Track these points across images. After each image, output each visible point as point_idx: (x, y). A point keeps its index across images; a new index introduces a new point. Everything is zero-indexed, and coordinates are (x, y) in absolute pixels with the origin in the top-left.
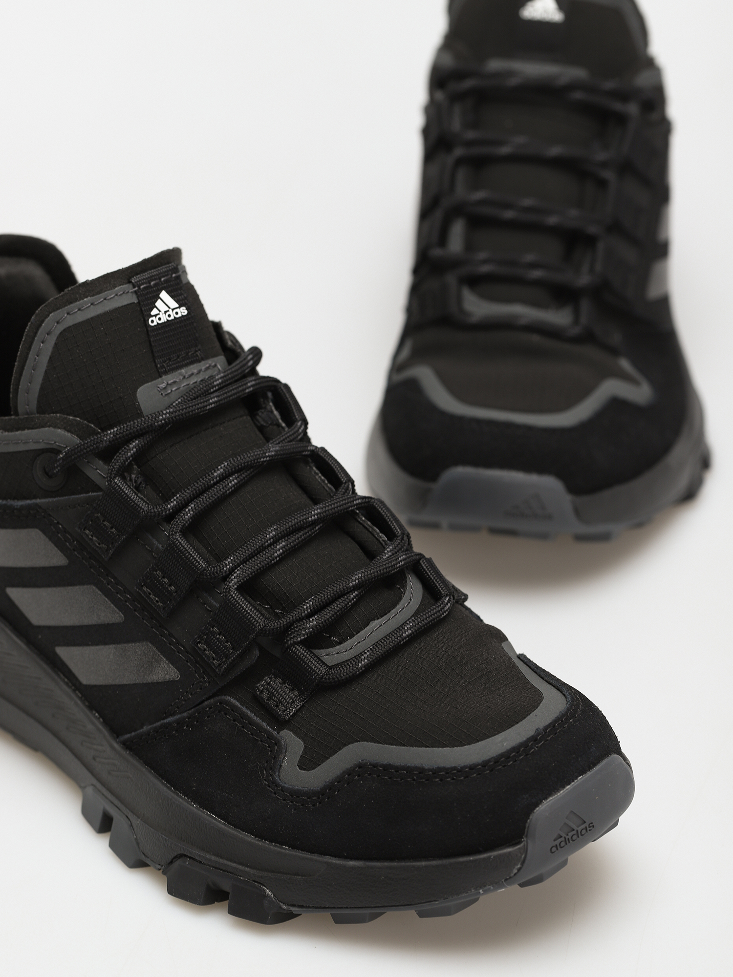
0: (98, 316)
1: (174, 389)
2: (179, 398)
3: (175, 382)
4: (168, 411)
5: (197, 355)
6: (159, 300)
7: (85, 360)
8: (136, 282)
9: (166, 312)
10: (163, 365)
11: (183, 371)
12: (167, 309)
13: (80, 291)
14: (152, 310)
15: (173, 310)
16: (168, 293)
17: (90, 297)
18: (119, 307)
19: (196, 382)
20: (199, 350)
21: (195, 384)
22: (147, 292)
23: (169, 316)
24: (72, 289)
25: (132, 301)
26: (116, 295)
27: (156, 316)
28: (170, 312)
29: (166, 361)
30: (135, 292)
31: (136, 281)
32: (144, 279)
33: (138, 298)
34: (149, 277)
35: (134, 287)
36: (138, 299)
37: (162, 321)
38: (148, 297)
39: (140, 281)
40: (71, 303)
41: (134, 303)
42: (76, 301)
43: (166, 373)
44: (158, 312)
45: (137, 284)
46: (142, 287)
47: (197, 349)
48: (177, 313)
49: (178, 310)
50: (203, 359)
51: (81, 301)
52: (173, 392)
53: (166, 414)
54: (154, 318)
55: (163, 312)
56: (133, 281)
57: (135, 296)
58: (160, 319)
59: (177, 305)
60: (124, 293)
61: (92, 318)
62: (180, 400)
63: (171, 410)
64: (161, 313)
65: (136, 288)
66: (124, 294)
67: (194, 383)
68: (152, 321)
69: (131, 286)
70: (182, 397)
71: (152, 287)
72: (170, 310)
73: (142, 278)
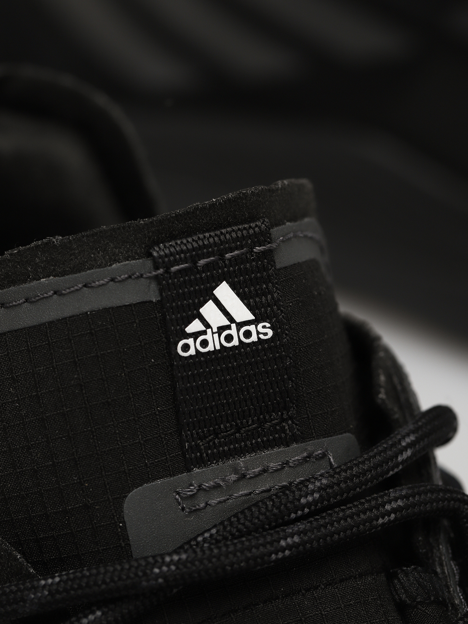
0: (64, 321)
1: (213, 502)
2: (215, 526)
3: (217, 486)
4: (176, 558)
5: (283, 430)
6: (211, 302)
7: (23, 413)
8: (160, 257)
9: (221, 329)
10: (197, 445)
11: (241, 462)
12: (226, 322)
13: (37, 260)
14: (190, 322)
15: (240, 325)
16: (234, 287)
17: (54, 276)
18: (112, 308)
19: (269, 490)
20: (291, 418)
21: (266, 495)
22: (185, 281)
23: (229, 338)
24: (19, 251)
25: (147, 299)
26: (113, 280)
27: (195, 335)
28: (233, 331)
29: (206, 437)
30: (156, 277)
31: (162, 253)
32: (182, 251)
33: (161, 291)
34: (194, 249)
35: (156, 268)
36: (161, 295)
37: (210, 348)
38: (184, 293)
39: (171, 254)
40: (13, 283)
41: (151, 302)
42: (25, 281)
43: (201, 462)
44: (202, 328)
45: (164, 262)
46: (174, 269)
47: (285, 416)
48: (248, 334)
49: (252, 328)
50: (295, 439)
51: (35, 282)
52: (209, 509)
53: (168, 565)
54: (190, 341)
55: (215, 330)
56: (155, 254)
57: (154, 286)
58: (205, 343)
59: (251, 317)
60: (130, 277)
61: (51, 323)
62: (214, 531)
63: (184, 556)
64: (209, 331)
65: (161, 271)
66: (130, 281)
67: (262, 492)
68: (186, 348)
69: (149, 263)
70: (222, 523)
71: (198, 272)
72: (233, 326)
73: (178, 249)
